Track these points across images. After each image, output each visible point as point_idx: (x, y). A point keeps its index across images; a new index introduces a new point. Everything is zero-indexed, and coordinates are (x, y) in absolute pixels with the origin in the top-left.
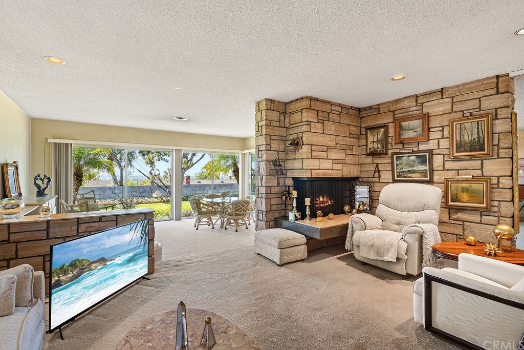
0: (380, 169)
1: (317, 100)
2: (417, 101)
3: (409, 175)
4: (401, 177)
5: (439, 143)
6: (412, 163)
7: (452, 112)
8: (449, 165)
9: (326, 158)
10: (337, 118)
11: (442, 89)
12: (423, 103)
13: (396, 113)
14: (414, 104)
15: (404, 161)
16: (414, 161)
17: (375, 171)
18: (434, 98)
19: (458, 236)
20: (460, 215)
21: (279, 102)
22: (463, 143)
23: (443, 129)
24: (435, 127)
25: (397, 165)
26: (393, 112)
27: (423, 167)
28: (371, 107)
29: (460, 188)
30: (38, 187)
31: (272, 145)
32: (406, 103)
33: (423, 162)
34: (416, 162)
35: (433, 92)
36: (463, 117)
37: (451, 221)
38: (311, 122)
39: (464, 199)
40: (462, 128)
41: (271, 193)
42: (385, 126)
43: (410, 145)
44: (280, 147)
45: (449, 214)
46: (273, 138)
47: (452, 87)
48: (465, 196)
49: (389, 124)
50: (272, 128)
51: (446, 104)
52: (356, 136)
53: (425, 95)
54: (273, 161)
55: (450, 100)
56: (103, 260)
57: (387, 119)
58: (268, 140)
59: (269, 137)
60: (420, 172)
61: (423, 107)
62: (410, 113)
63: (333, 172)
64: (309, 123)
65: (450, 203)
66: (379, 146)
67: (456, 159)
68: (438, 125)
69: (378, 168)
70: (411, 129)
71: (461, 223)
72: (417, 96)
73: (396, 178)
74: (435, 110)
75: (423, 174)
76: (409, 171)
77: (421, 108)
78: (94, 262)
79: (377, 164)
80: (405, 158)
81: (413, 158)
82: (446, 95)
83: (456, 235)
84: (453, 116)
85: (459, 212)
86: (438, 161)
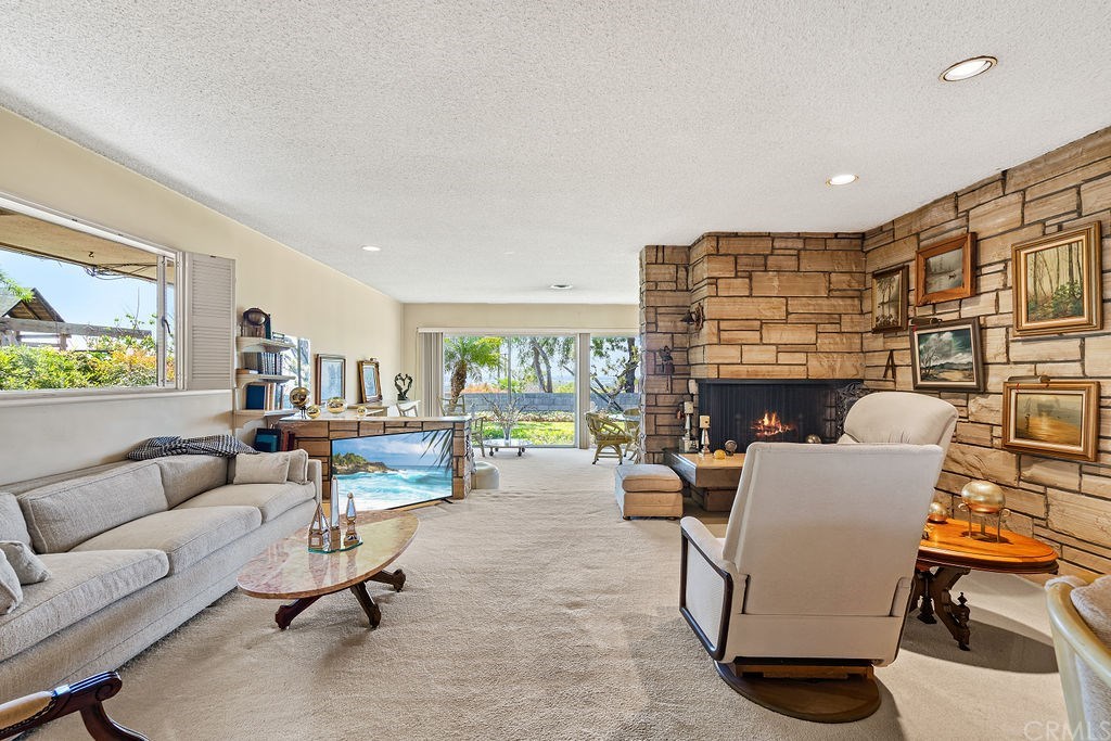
0: (896, 362)
1: (736, 235)
2: (956, 207)
3: (942, 375)
4: (928, 380)
5: (997, 301)
6: (947, 348)
7: (1023, 226)
8: (1019, 351)
9: (758, 342)
10: (791, 263)
11: (1004, 173)
12: (968, 211)
13: (922, 236)
14: (952, 214)
15: (932, 343)
16: (949, 344)
17: (887, 367)
18: (988, 197)
19: (1036, 521)
20: (1037, 471)
21: (674, 248)
22: (1039, 299)
23: (1006, 268)
24: (990, 264)
25: (920, 352)
26: (918, 234)
27: (965, 356)
28: (880, 229)
29: (1036, 405)
30: (400, 389)
31: (660, 324)
32: (936, 215)
33: (965, 347)
34: (954, 345)
35: (985, 182)
36: (1044, 234)
37: (1023, 485)
38: (717, 278)
39: (1040, 432)
40: (1038, 262)
41: (656, 405)
42: (903, 268)
43: (944, 307)
44: (675, 326)
45: (1019, 467)
46: (660, 310)
47: (1021, 168)
48: (1043, 426)
49: (909, 264)
50: (660, 293)
51: (1011, 207)
52: (851, 293)
53: (972, 190)
54: (660, 351)
55: (1016, 198)
56: (381, 465)
57: (906, 253)
58: (652, 315)
59: (652, 310)
60: (960, 367)
61: (968, 220)
62: (946, 235)
63: (777, 368)
64: (714, 281)
65: (1013, 441)
66: (892, 312)
67: (1029, 336)
68: (996, 260)
69: (893, 361)
70: (946, 272)
71: (1041, 489)
72: (956, 196)
73: (920, 382)
74: (990, 224)
75: (967, 372)
76: (942, 366)
77: (964, 223)
78: (371, 464)
79: (892, 351)
80: (933, 336)
81: (947, 336)
82: (1011, 187)
83: (1033, 517)
84: (1025, 234)
85: (1036, 462)
86: (995, 341)
